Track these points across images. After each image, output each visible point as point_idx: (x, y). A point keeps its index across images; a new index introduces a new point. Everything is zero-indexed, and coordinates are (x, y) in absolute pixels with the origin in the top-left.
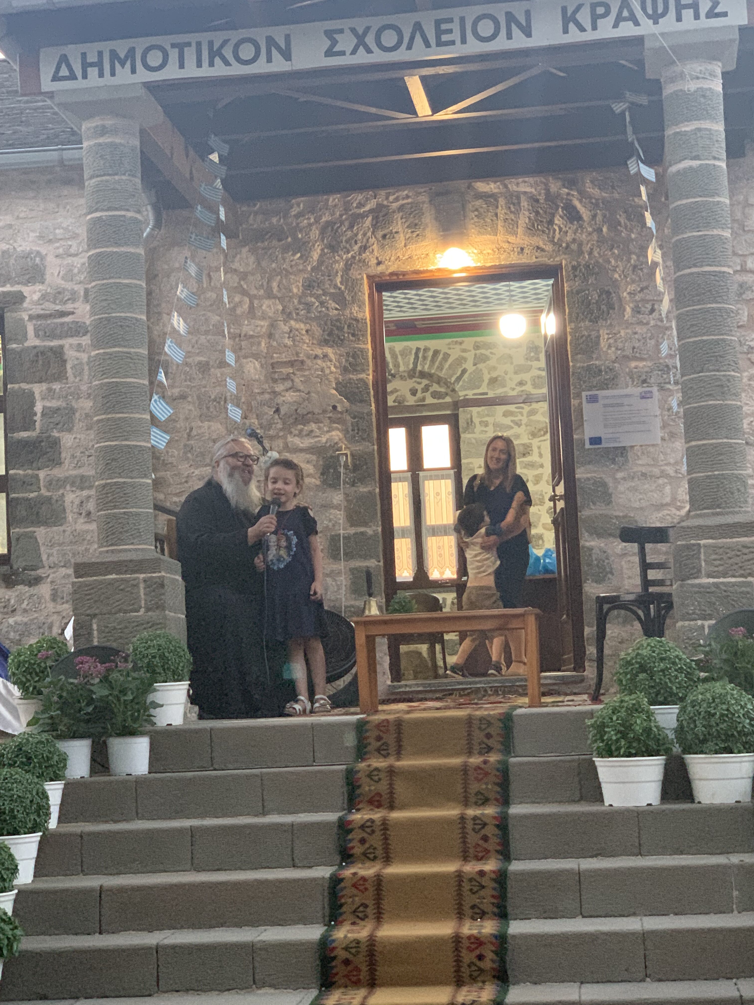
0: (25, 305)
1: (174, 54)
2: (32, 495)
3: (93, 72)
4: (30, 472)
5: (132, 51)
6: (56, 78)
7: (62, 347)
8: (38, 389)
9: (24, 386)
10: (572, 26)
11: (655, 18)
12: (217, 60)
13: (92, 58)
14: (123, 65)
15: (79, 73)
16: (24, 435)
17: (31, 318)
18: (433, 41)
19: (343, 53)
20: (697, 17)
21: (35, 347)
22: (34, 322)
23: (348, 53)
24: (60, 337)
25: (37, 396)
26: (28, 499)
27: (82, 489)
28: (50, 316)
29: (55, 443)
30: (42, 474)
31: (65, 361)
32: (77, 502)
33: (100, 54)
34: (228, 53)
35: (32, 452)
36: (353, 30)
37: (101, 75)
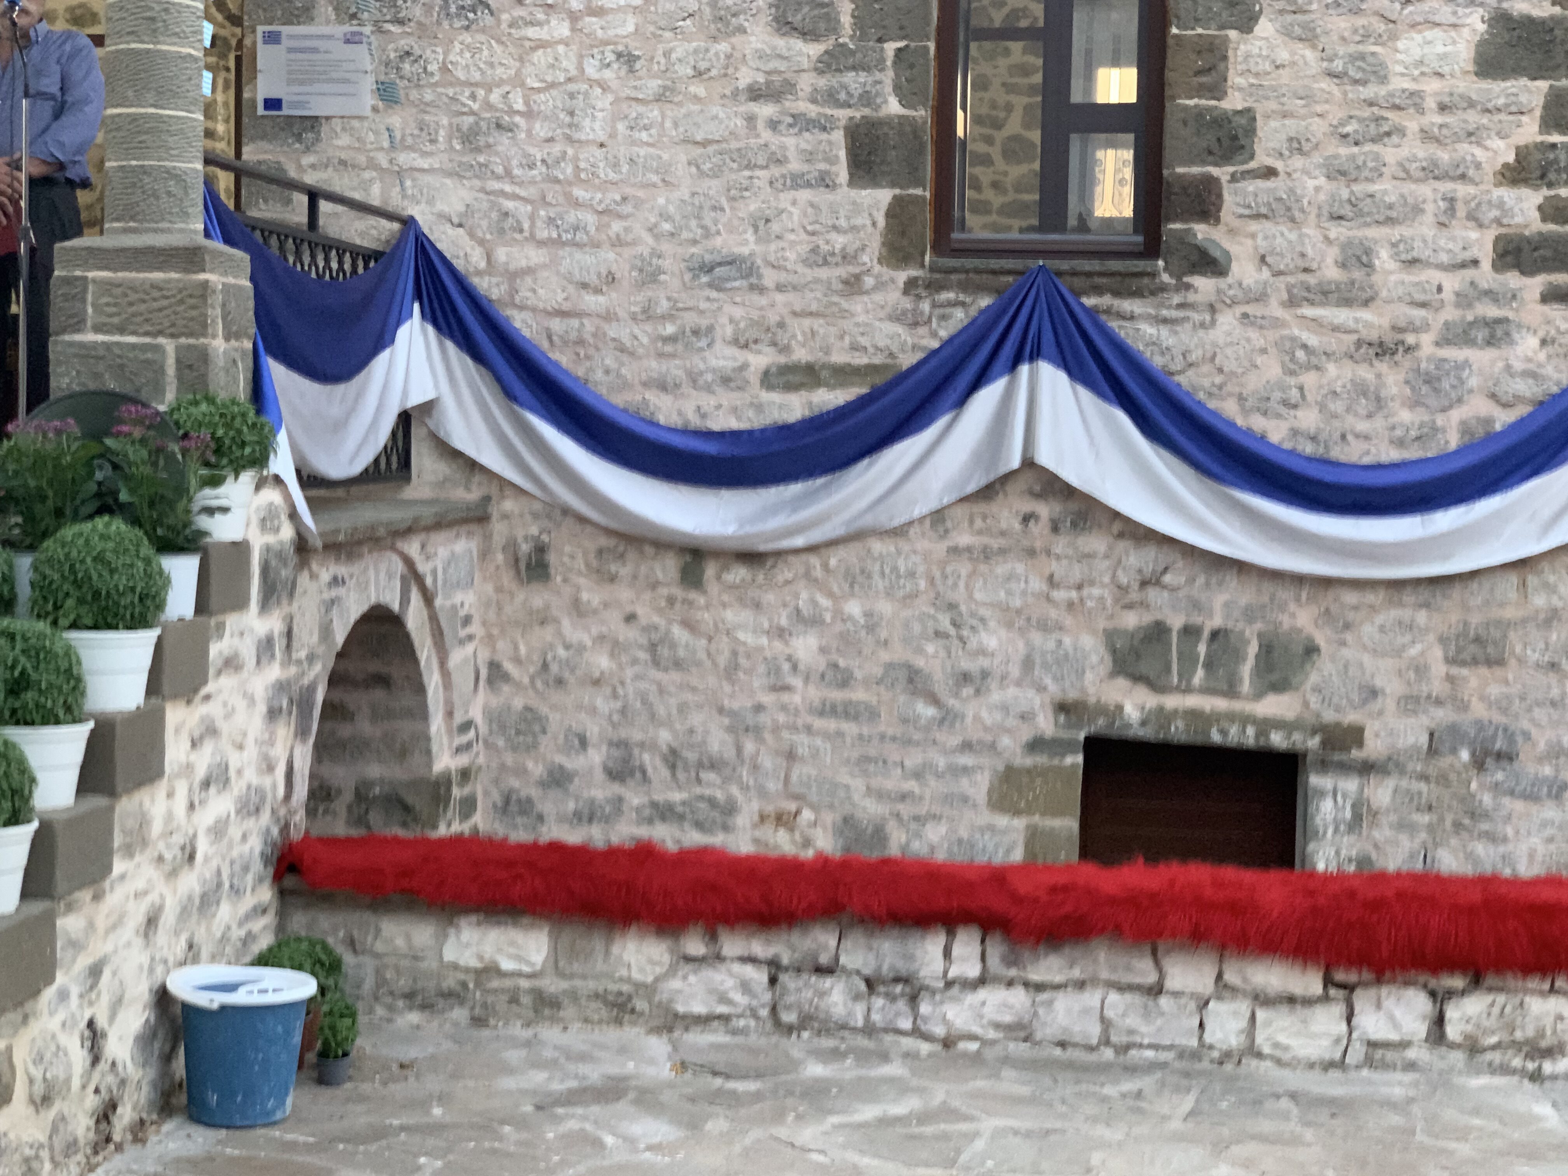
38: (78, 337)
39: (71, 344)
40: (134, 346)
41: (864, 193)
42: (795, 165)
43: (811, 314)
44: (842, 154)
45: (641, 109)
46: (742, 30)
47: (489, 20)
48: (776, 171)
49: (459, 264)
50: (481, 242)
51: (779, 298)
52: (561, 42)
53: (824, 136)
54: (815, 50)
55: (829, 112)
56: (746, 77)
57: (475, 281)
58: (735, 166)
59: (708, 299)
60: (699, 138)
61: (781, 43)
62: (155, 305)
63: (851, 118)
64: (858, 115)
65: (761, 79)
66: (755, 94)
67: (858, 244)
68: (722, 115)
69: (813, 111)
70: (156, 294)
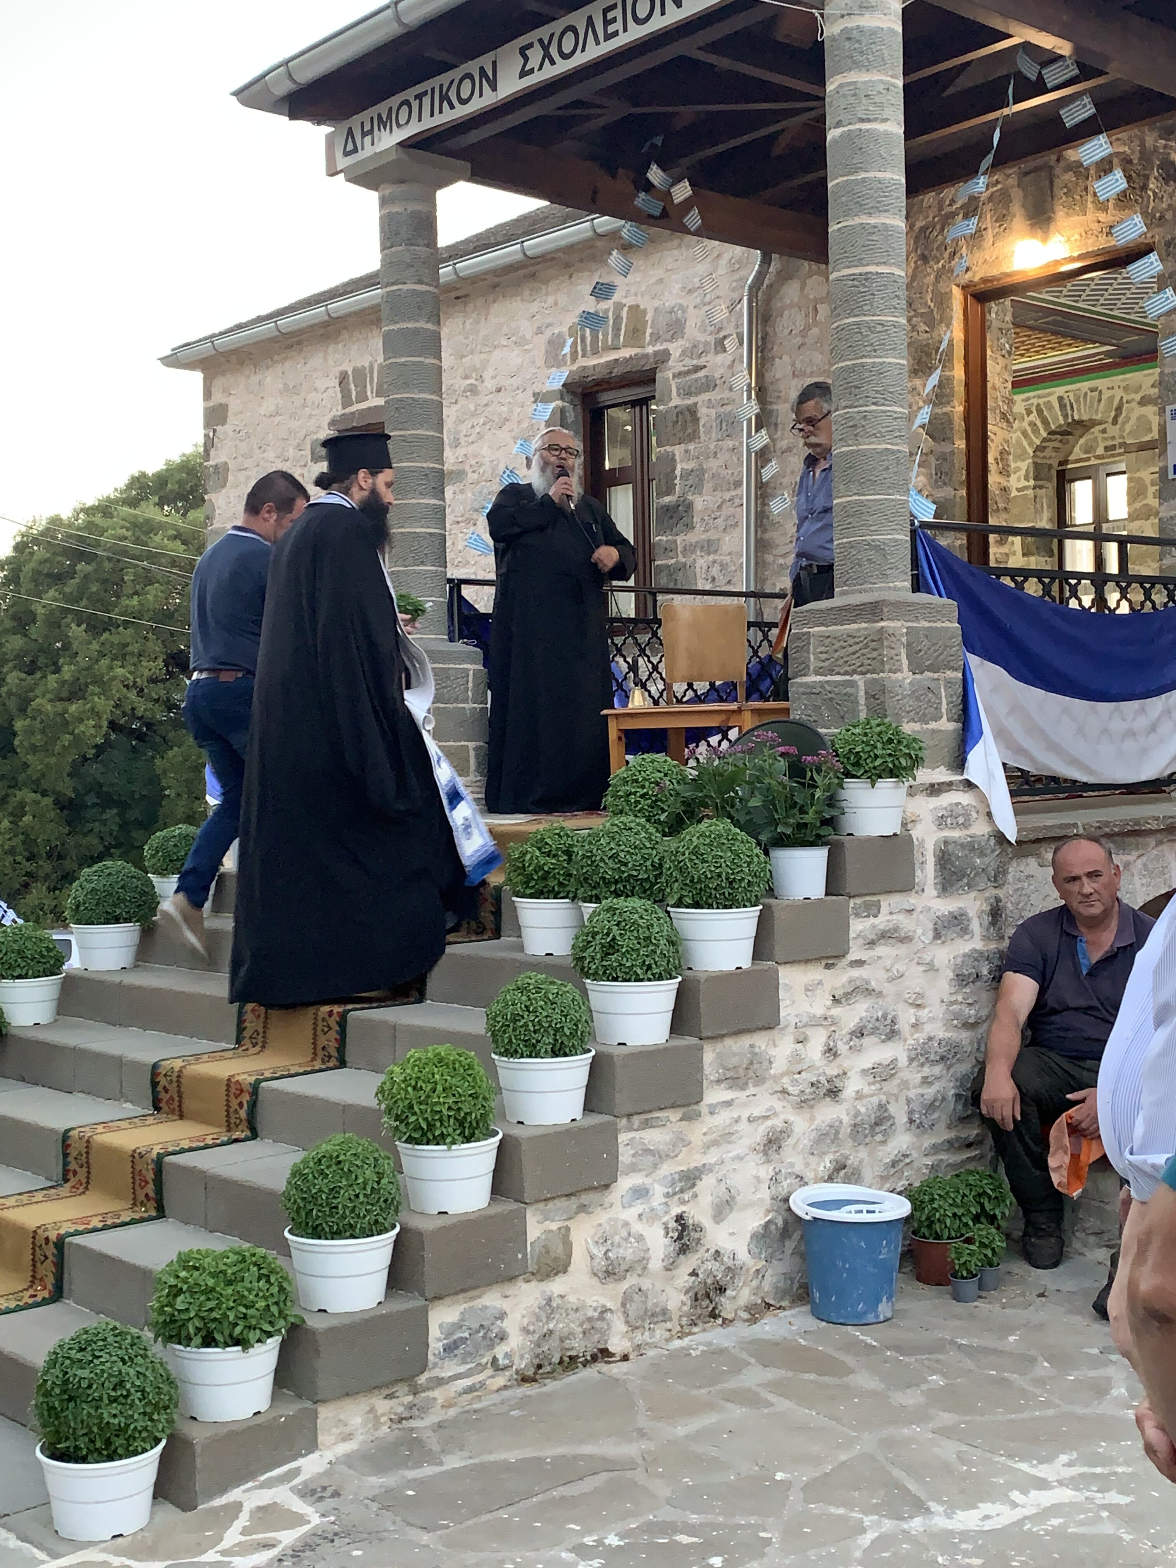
0: (671, 363)
1: (416, 107)
2: (673, 561)
3: (368, 140)
4: (670, 537)
7: (696, 404)
8: (678, 450)
9: (668, 448)
12: (445, 105)
13: (367, 126)
14: (385, 126)
15: (359, 144)
16: (667, 499)
17: (674, 377)
18: (601, 35)
19: (532, 71)
21: (676, 407)
22: (676, 380)
23: (536, 70)
24: (696, 394)
25: (677, 458)
26: (668, 567)
27: (709, 554)
28: (688, 372)
29: (689, 506)
30: (679, 539)
31: (698, 419)
32: (705, 568)
33: (372, 120)
34: (453, 94)
35: (672, 518)
36: (539, 42)
38: (805, 679)
39: (801, 685)
40: (838, 684)
62: (851, 650)
70: (851, 641)
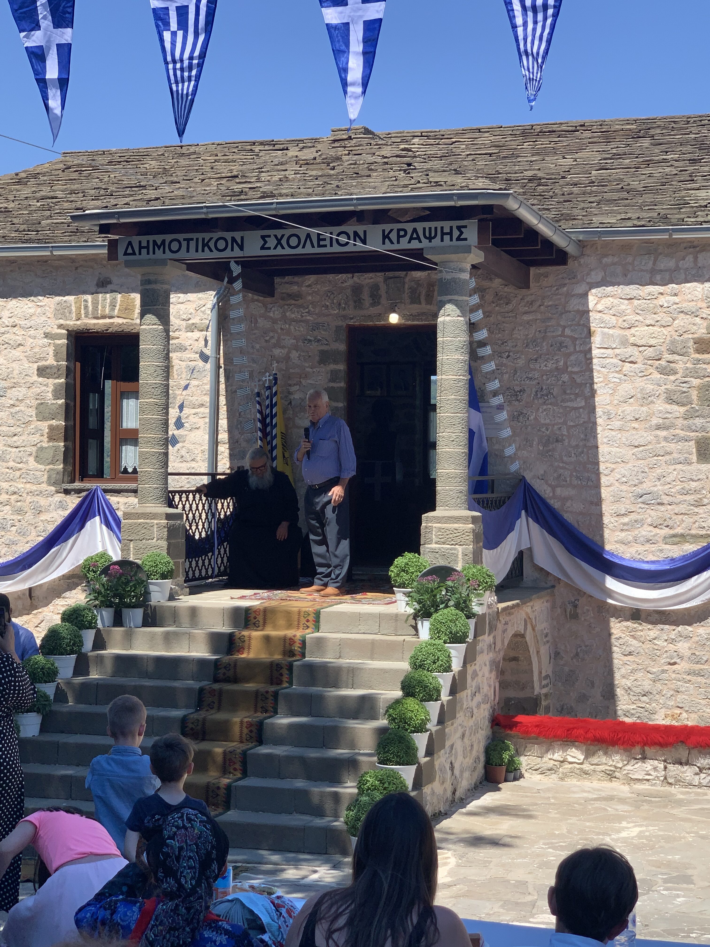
1: (184, 244)
3: (144, 251)
5: (163, 242)
6: (126, 254)
10: (387, 240)
11: (430, 239)
12: (206, 248)
13: (144, 244)
14: (159, 248)
15: (137, 252)
18: (315, 244)
19: (269, 248)
20: (451, 240)
23: (272, 248)
33: (148, 242)
34: (212, 244)
36: (276, 236)
37: (148, 253)
38: (429, 546)
40: (448, 549)
41: (703, 465)
42: (675, 455)
43: (682, 514)
44: (694, 450)
45: (613, 433)
46: (652, 402)
47: (553, 400)
48: (667, 457)
49: (542, 494)
50: (550, 486)
51: (669, 507)
52: (581, 408)
53: (686, 443)
54: (682, 409)
55: (688, 434)
56: (655, 421)
57: (548, 501)
58: (651, 455)
59: (640, 508)
60: (636, 445)
61: (668, 407)
62: (455, 535)
63: (697, 436)
64: (700, 435)
65: (661, 421)
66: (658, 427)
67: (701, 486)
68: (645, 435)
69: (682, 433)
70: (456, 531)
